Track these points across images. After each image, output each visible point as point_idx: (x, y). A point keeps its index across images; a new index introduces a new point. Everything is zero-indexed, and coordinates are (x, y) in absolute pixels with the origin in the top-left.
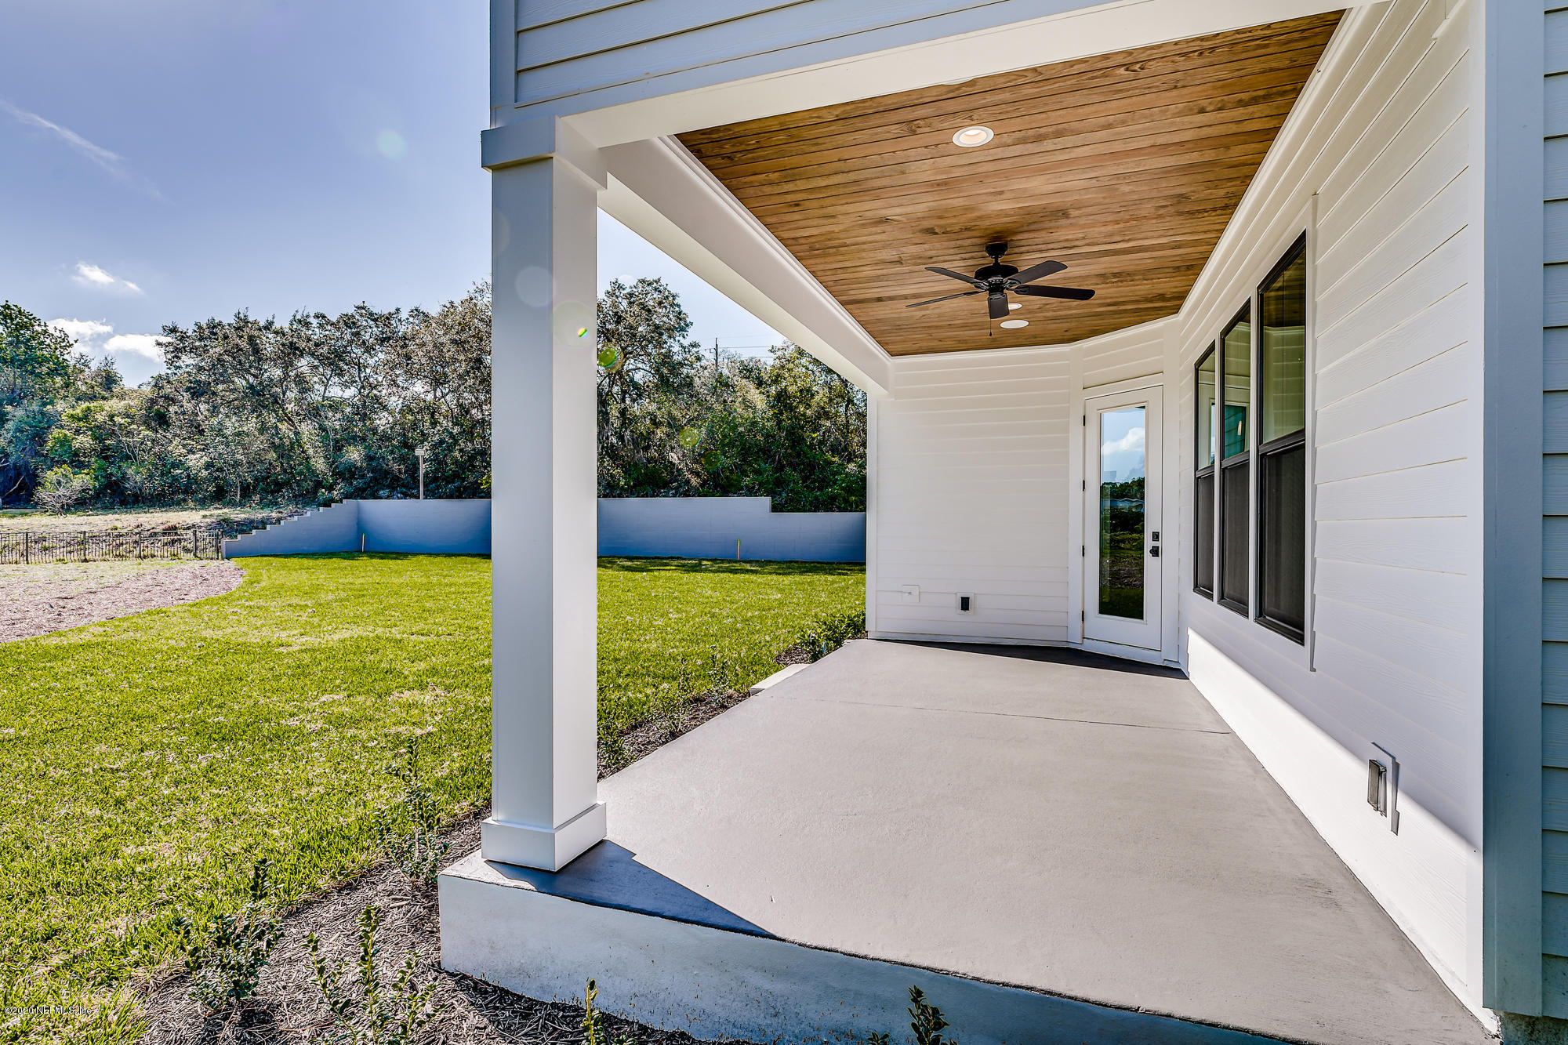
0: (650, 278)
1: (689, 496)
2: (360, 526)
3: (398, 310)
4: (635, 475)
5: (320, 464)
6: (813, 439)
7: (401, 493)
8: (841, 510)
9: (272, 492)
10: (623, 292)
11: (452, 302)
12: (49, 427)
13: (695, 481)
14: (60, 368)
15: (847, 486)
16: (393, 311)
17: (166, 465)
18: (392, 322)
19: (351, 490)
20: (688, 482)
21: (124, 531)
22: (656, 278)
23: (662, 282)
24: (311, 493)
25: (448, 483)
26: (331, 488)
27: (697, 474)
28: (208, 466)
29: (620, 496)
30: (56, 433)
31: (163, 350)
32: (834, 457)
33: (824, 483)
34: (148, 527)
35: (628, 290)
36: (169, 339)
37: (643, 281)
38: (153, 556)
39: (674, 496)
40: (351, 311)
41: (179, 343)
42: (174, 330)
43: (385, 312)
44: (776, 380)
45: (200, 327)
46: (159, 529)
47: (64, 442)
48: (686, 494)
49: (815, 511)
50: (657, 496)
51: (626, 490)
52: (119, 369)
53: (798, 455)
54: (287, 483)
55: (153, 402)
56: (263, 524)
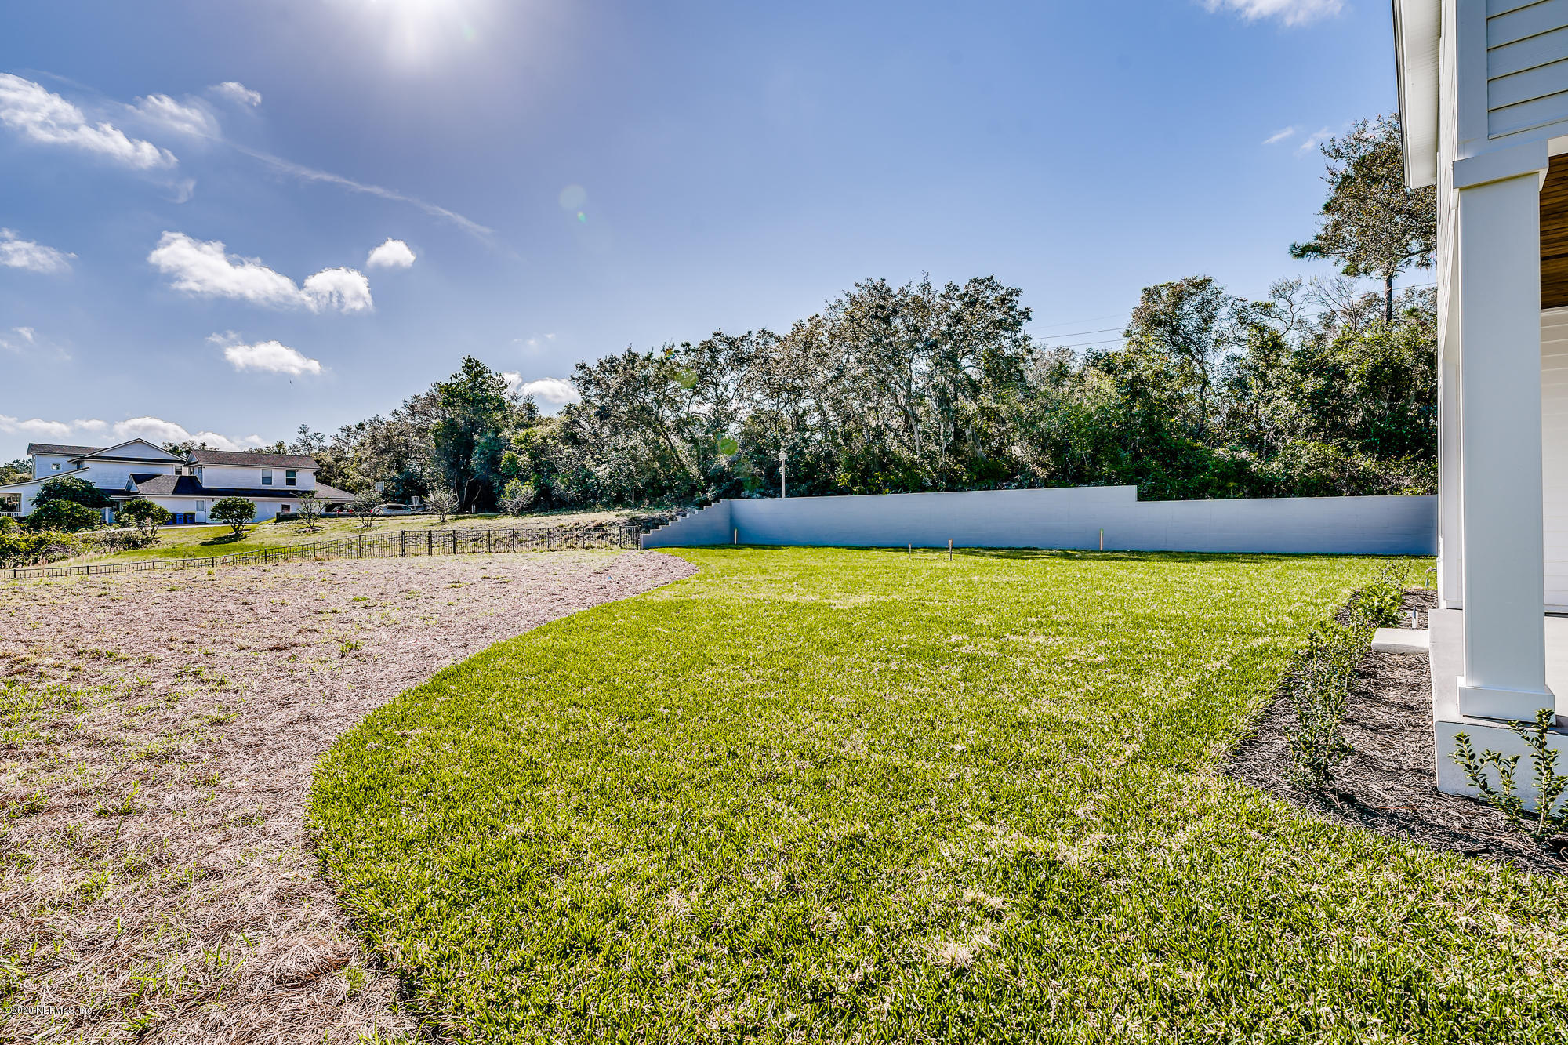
0: (981, 277)
1: (1035, 488)
2: (733, 522)
3: (749, 333)
4: (977, 469)
5: (694, 470)
6: (1172, 424)
7: (759, 493)
8: (1214, 497)
9: (659, 496)
10: (958, 293)
11: (800, 321)
12: (501, 450)
13: (1042, 473)
14: (501, 406)
15: (1222, 472)
16: (746, 334)
17: (583, 477)
18: (744, 344)
19: (721, 491)
20: (1034, 474)
21: (568, 528)
22: (989, 276)
23: (996, 280)
24: (688, 495)
25: (801, 483)
26: (704, 491)
27: (1043, 465)
28: (611, 475)
29: (961, 489)
30: (507, 454)
31: (576, 383)
32: (1196, 442)
33: (1189, 471)
34: (584, 525)
35: (963, 291)
36: (580, 375)
37: (976, 280)
38: (593, 548)
39: (1018, 487)
40: (710, 337)
41: (587, 378)
42: (583, 367)
43: (738, 336)
44: (1128, 366)
45: (601, 363)
46: (592, 526)
47: (512, 460)
48: (1031, 486)
49: (1183, 499)
50: (1000, 489)
51: (969, 484)
52: (536, 403)
53: (1157, 442)
54: (670, 488)
55: (566, 425)
56: (662, 521)
